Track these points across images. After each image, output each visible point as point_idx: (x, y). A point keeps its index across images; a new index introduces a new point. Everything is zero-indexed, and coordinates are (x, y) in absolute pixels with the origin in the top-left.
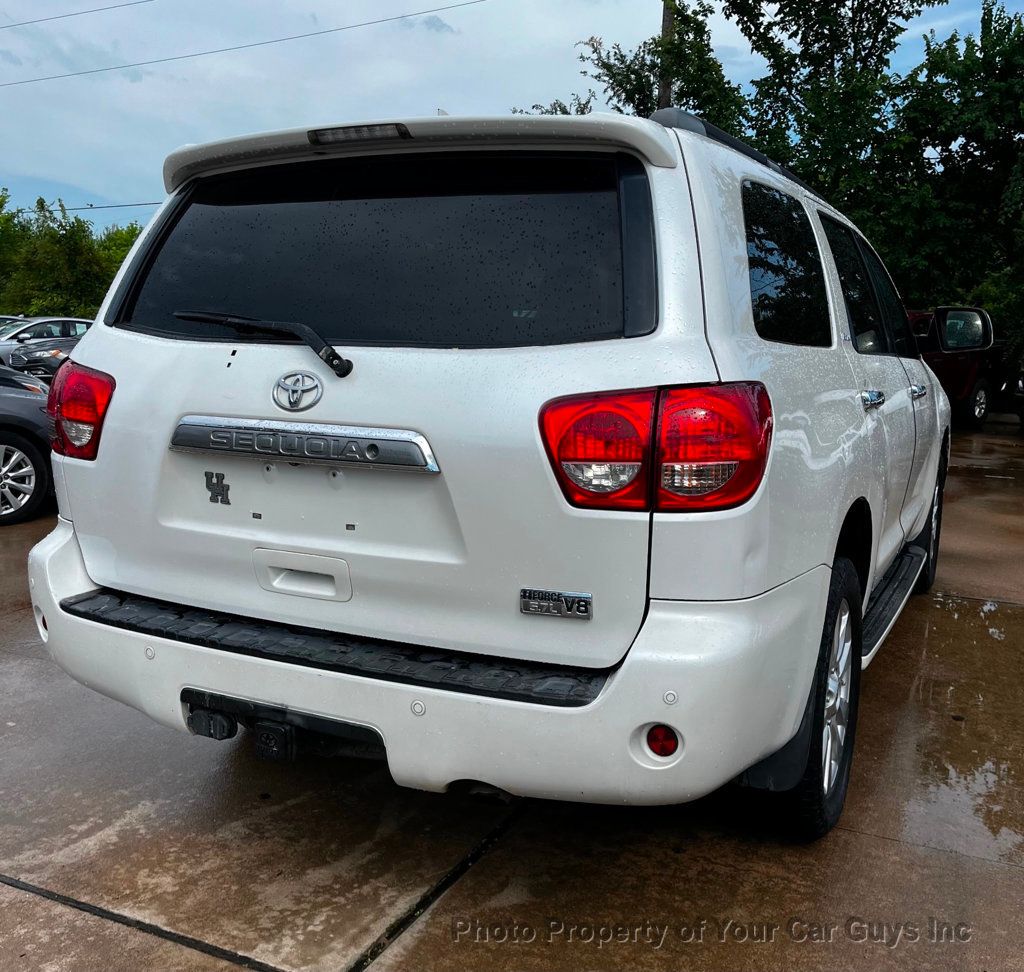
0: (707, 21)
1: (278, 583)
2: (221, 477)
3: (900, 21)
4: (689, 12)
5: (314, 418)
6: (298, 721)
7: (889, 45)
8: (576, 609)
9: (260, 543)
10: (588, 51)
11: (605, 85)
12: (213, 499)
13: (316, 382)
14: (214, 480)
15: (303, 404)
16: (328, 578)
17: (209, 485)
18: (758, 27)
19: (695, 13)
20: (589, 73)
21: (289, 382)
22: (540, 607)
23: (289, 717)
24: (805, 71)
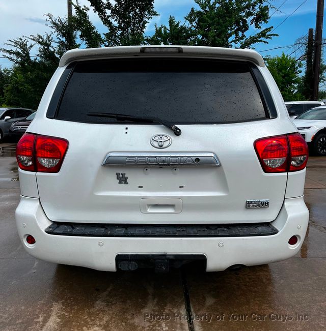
0: (87, 12)
1: (149, 210)
2: (123, 175)
3: (147, 20)
4: (81, 9)
5: (169, 150)
6: (171, 257)
7: (144, 27)
8: (264, 205)
9: (143, 196)
10: (48, 18)
11: (55, 30)
12: (120, 183)
13: (169, 138)
14: (121, 176)
15: (164, 146)
16: (172, 206)
17: (118, 178)
18: (105, 16)
19: (83, 9)
20: (49, 25)
21: (157, 138)
22: (253, 206)
23: (167, 257)
24: (120, 32)
